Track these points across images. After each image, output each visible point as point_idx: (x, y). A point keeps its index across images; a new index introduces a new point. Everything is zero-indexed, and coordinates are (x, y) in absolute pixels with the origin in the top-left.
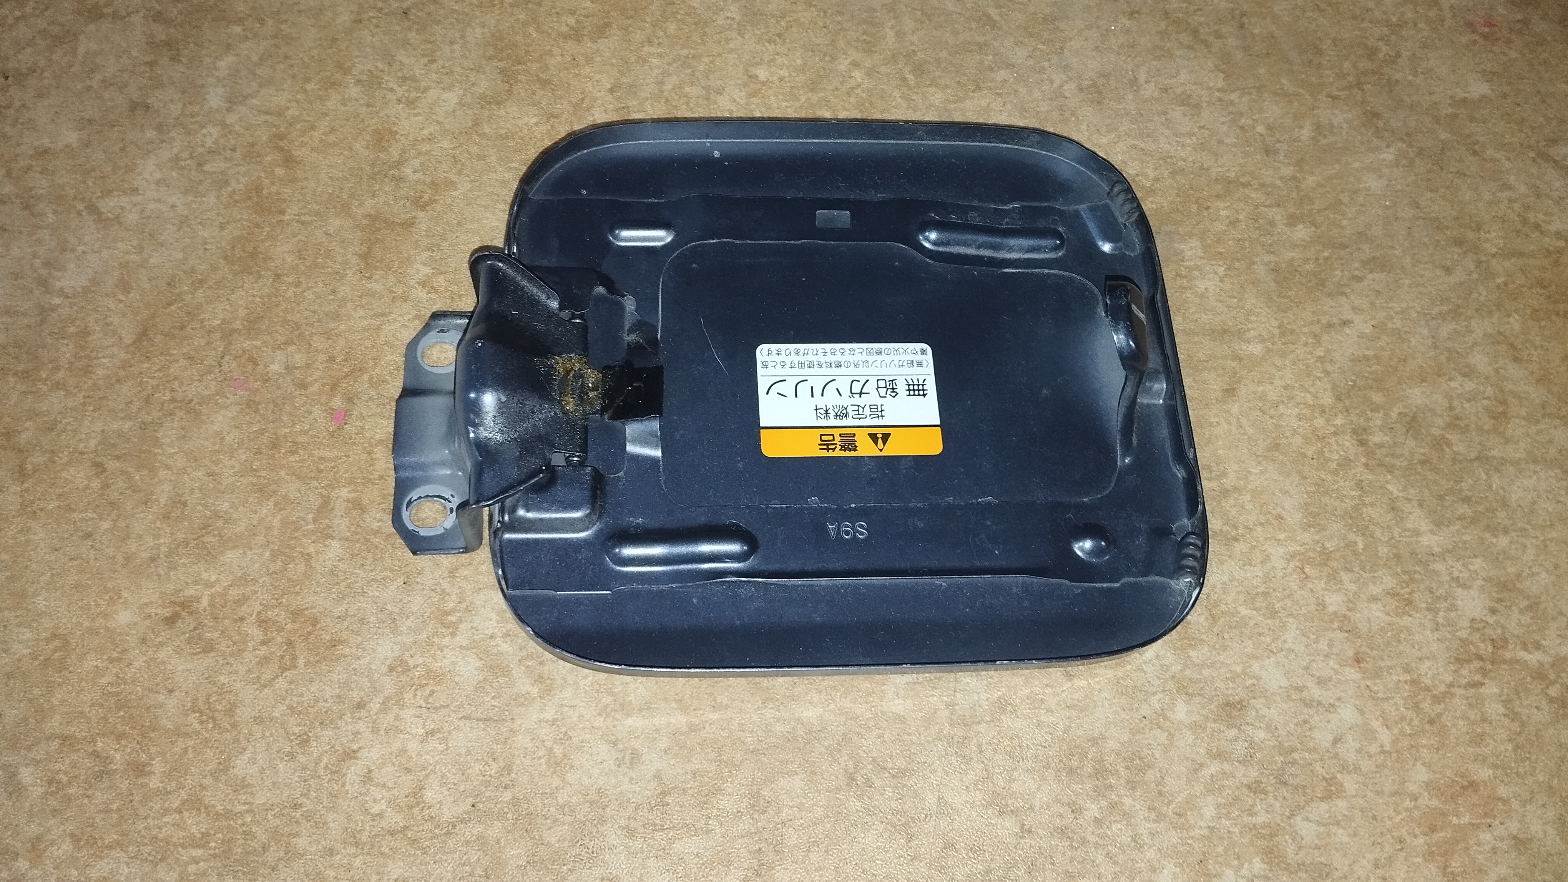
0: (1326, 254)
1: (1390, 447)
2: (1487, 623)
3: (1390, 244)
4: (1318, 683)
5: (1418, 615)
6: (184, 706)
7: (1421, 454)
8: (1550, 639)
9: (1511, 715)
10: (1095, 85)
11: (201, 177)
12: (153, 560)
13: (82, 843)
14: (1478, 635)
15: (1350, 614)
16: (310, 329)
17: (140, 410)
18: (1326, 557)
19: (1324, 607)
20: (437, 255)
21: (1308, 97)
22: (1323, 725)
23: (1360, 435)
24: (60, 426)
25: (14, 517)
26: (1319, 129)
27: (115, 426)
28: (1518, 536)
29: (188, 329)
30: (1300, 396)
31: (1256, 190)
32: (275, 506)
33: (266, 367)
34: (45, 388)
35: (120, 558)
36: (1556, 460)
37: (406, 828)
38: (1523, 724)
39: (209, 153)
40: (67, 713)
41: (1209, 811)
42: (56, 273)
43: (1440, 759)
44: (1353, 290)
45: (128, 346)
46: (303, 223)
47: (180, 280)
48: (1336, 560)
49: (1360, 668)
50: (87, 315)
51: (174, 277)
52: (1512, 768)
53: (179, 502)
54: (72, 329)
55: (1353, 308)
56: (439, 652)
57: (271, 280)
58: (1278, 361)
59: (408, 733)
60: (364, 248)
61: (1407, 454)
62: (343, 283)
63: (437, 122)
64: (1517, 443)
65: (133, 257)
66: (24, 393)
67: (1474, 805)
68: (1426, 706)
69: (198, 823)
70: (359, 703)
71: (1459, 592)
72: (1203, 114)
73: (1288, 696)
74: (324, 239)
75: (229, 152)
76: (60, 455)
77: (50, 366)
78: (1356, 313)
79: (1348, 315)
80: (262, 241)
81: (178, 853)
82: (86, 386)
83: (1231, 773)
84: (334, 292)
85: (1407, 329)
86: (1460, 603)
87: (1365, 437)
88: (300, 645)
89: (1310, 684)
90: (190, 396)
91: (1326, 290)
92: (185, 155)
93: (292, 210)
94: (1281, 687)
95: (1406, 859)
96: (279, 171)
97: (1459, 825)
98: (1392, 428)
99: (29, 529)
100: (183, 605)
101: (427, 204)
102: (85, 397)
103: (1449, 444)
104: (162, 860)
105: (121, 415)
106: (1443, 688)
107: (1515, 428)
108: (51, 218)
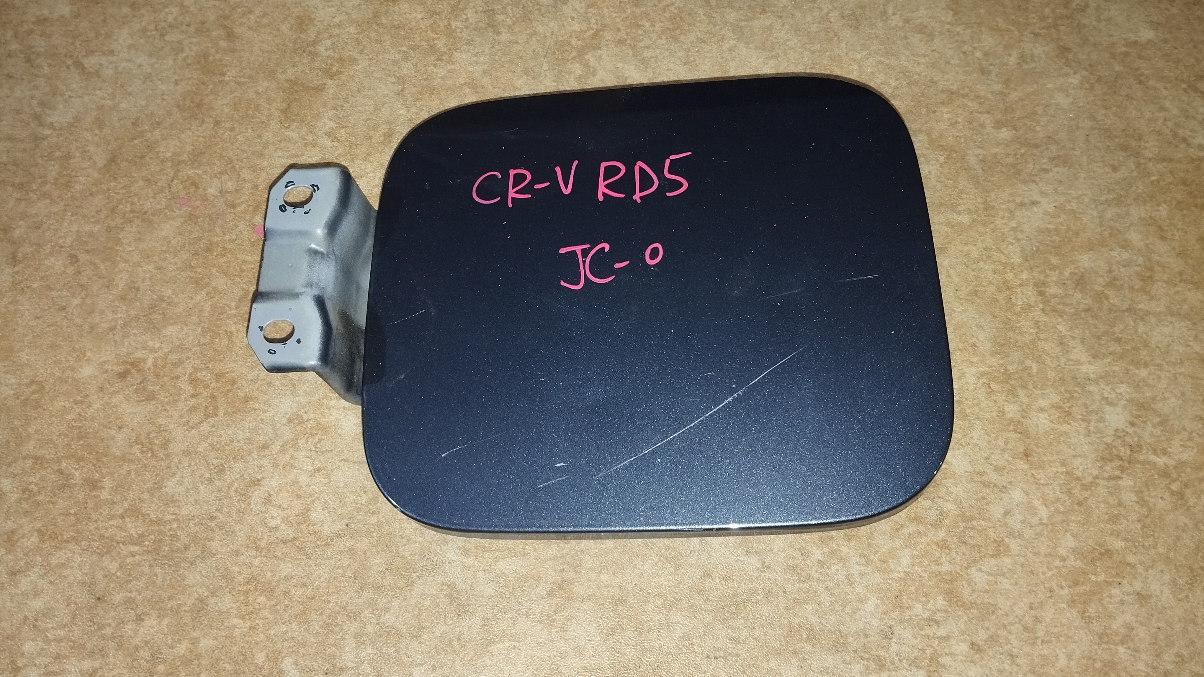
0: (1023, 151)
1: (1062, 297)
2: (1127, 433)
3: (1072, 146)
4: (994, 471)
5: (1075, 424)
6: (130, 439)
7: (1086, 304)
8: (1175, 447)
9: (1142, 503)
10: (853, 14)
11: (163, 45)
12: (112, 329)
13: (46, 537)
14: (1120, 441)
15: (1023, 420)
16: (240, 163)
17: (107, 217)
18: (1007, 377)
19: (1004, 413)
20: (341, 113)
21: (1016, 32)
22: (997, 501)
23: (1040, 287)
24: (45, 226)
25: (6, 292)
26: (1023, 57)
27: (87, 228)
28: (1155, 369)
29: (147, 159)
30: (996, 255)
31: (973, 100)
32: (207, 294)
33: (205, 190)
34: (35, 197)
35: (86, 327)
36: (1188, 314)
37: (295, 539)
38: (1150, 510)
39: (170, 26)
40: (39, 440)
41: (905, 560)
42: (47, 111)
43: (1084, 532)
44: (1041, 179)
45: (101, 169)
46: (239, 84)
47: (142, 121)
48: (1016, 379)
49: (1028, 460)
50: (71, 143)
51: (137, 119)
52: (1139, 542)
53: (133, 287)
54: (58, 154)
55: (1041, 193)
56: (326, 411)
57: (212, 125)
58: (981, 229)
59: (300, 468)
60: (285, 105)
61: (1075, 303)
62: (267, 131)
63: (347, 13)
64: (1159, 300)
65: (108, 102)
66: (19, 200)
67: (1108, 567)
68: (1076, 492)
69: (136, 527)
70: (264, 444)
71: (1107, 408)
72: (935, 41)
73: (972, 479)
74: (254, 97)
75: (184, 27)
76: (44, 247)
77: (40, 180)
78: (1043, 197)
79: (1037, 198)
80: (207, 95)
81: (120, 548)
82: (67, 197)
83: (925, 533)
84: (260, 136)
85: (1080, 210)
86: (1107, 416)
87: (1043, 289)
88: (221, 400)
89: (989, 470)
90: (146, 209)
91: (1021, 177)
92: (152, 27)
93: (231, 74)
94: (967, 472)
95: (1054, 604)
96: (223, 43)
97: (1096, 582)
98: (1064, 283)
99: (17, 301)
100: (132, 364)
101: (335, 74)
102: (65, 205)
103: (1107, 298)
104: (106, 553)
105: (92, 220)
106: (1090, 479)
107: (1159, 288)
108: (46, 70)
